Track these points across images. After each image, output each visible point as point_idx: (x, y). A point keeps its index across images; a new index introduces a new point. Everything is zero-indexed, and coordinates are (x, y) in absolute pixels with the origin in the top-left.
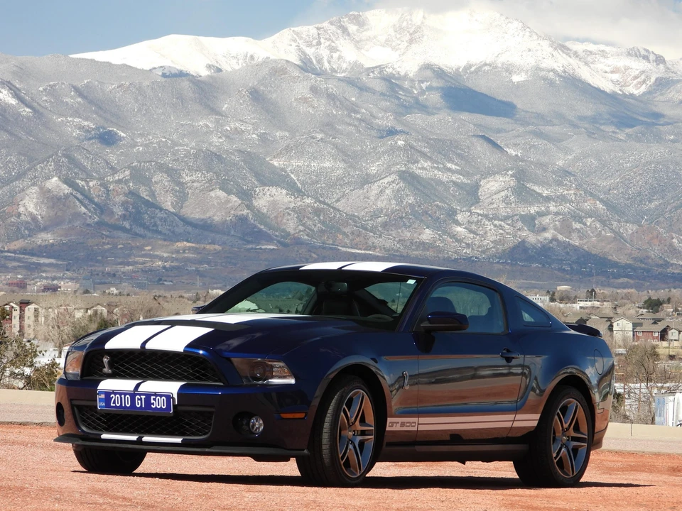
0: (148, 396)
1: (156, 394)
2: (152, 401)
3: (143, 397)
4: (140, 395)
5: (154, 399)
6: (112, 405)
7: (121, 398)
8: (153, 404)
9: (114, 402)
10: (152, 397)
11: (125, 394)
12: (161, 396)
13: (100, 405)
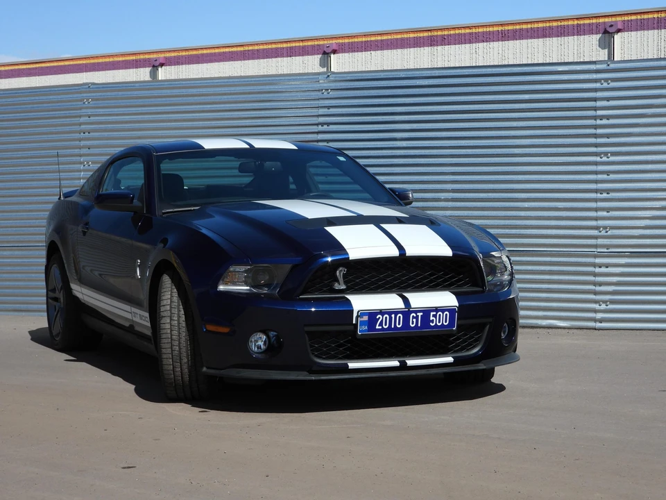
0: (426, 312)
1: (437, 309)
2: (432, 318)
3: (420, 314)
4: (416, 312)
5: (433, 316)
6: (377, 327)
7: (391, 318)
8: (432, 321)
9: (381, 324)
10: (432, 313)
11: (396, 313)
12: (443, 311)
13: (361, 330)
